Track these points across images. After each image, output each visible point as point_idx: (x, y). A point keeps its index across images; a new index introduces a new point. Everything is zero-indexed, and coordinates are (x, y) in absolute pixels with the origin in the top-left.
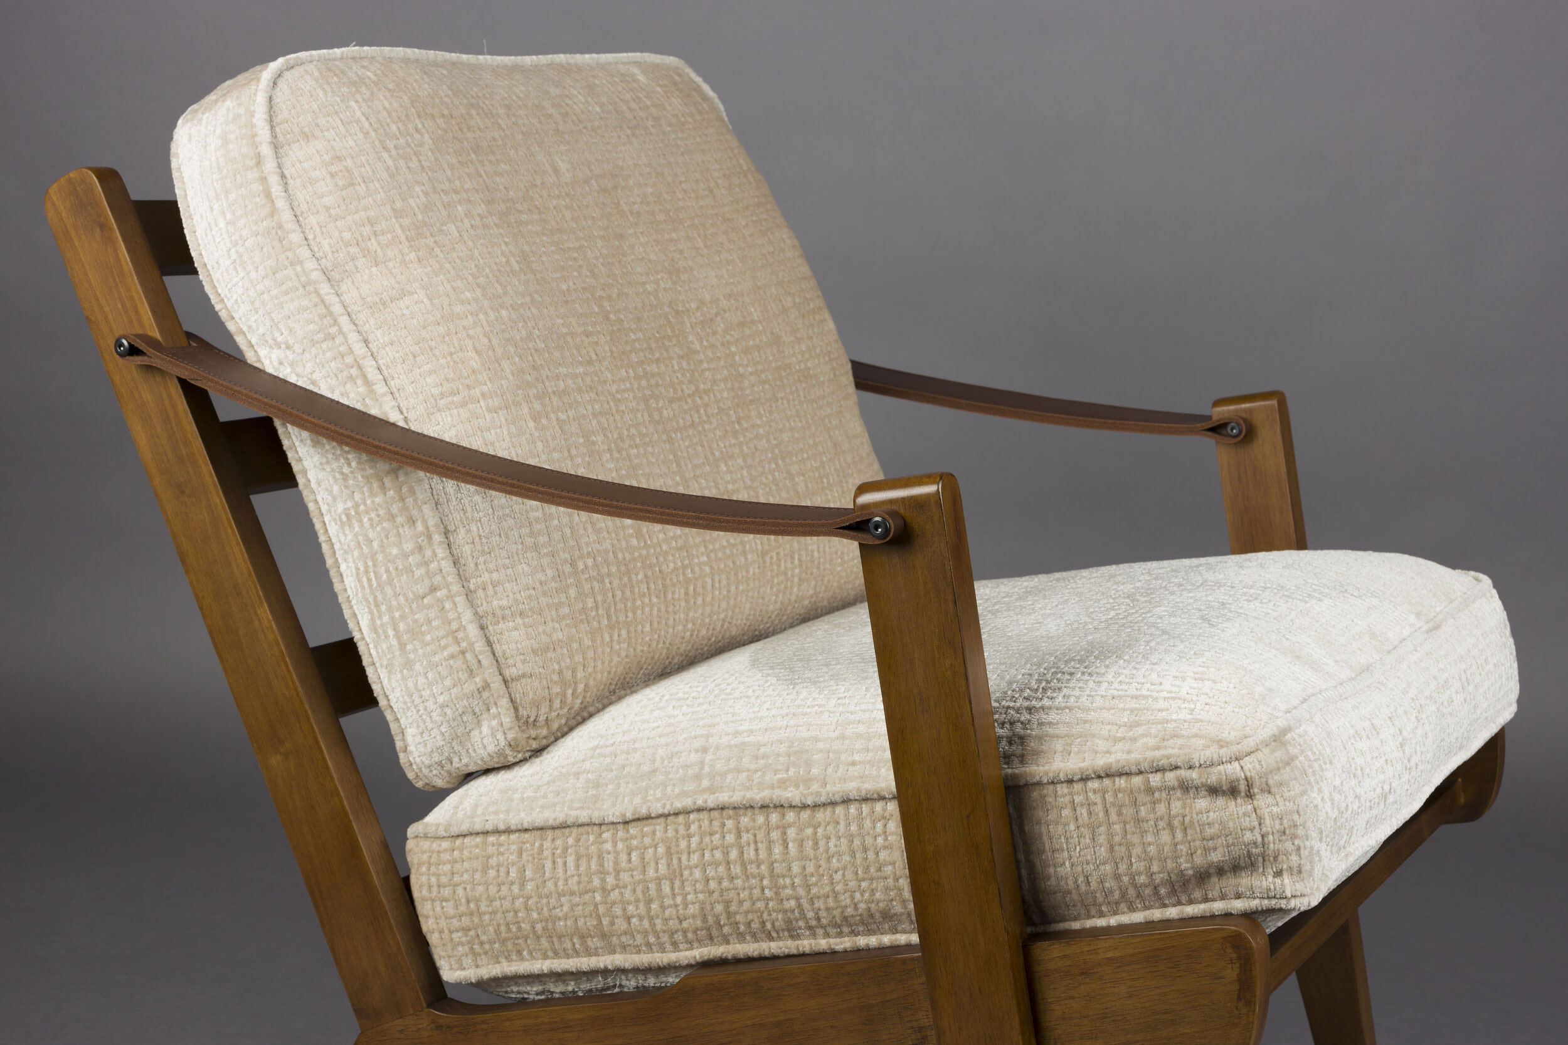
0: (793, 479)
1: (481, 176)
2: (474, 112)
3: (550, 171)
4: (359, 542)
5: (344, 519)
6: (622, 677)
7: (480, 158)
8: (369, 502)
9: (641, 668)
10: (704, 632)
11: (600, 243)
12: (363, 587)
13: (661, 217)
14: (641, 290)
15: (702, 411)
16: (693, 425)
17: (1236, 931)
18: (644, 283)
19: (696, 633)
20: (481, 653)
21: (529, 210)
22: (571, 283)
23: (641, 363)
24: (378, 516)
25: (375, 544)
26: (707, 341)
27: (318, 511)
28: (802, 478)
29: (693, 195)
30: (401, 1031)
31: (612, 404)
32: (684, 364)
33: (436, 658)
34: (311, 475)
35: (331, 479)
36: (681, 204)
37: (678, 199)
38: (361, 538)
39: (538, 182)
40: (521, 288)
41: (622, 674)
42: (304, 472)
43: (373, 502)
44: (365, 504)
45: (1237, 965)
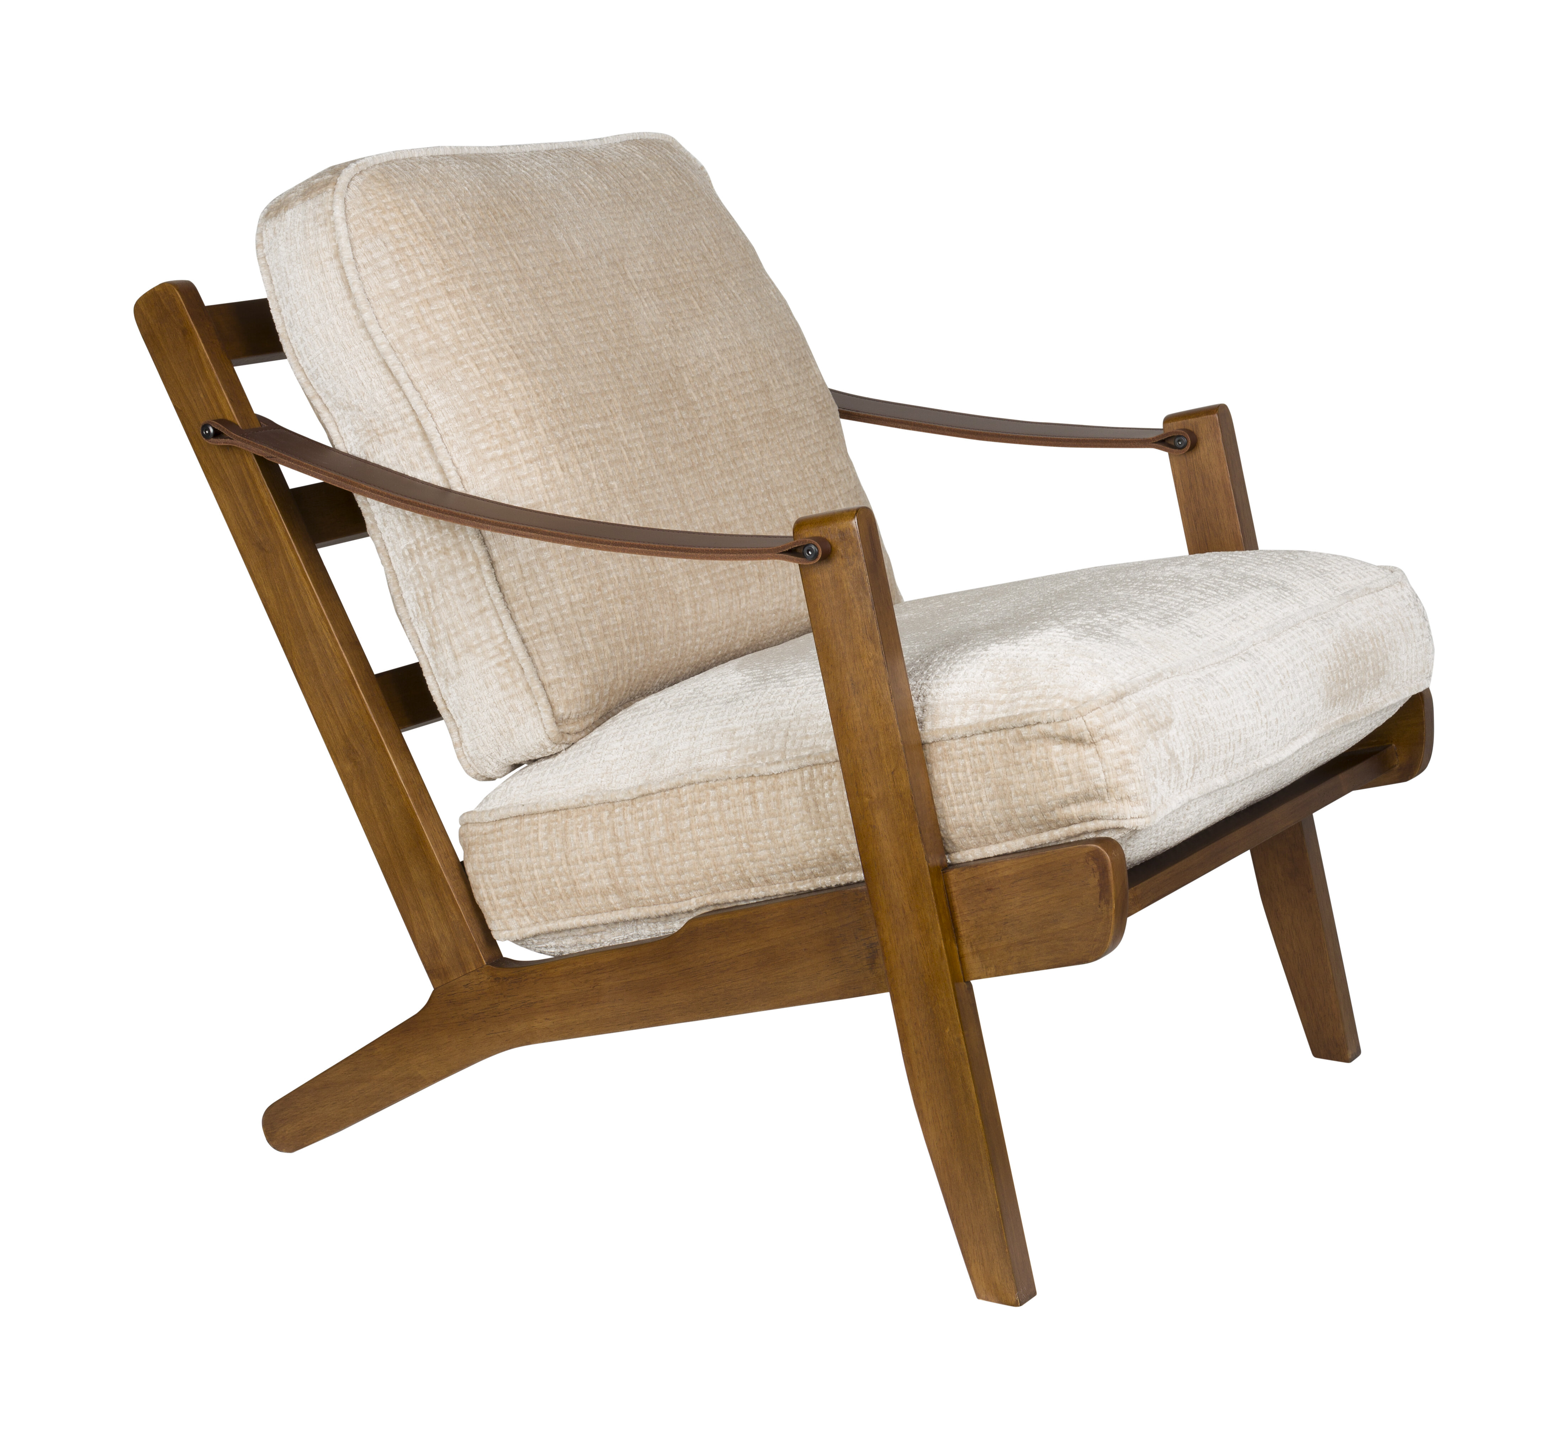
0: (785, 511)
1: (514, 259)
2: (504, 202)
3: (568, 249)
4: (419, 573)
5: (407, 553)
6: (641, 685)
7: (513, 243)
8: (428, 539)
9: (657, 678)
10: (710, 646)
11: (611, 311)
12: (423, 610)
13: (662, 283)
14: (646, 351)
15: (701, 454)
16: (692, 468)
17: (1095, 848)
18: (649, 345)
19: (703, 646)
20: (523, 660)
21: (554, 286)
22: (588, 350)
23: (647, 416)
24: (436, 550)
25: (433, 574)
26: (703, 392)
27: (383, 548)
28: (792, 509)
29: (689, 261)
30: (466, 986)
31: (625, 453)
32: (684, 415)
33: (485, 667)
34: (378, 518)
35: (396, 520)
36: (678, 270)
37: (676, 266)
38: (421, 569)
39: (559, 261)
40: (550, 357)
41: (641, 682)
42: (372, 515)
43: (431, 539)
44: (425, 541)
45: (1098, 873)
